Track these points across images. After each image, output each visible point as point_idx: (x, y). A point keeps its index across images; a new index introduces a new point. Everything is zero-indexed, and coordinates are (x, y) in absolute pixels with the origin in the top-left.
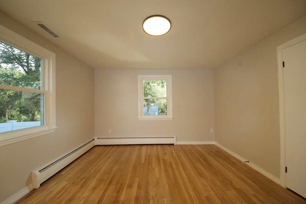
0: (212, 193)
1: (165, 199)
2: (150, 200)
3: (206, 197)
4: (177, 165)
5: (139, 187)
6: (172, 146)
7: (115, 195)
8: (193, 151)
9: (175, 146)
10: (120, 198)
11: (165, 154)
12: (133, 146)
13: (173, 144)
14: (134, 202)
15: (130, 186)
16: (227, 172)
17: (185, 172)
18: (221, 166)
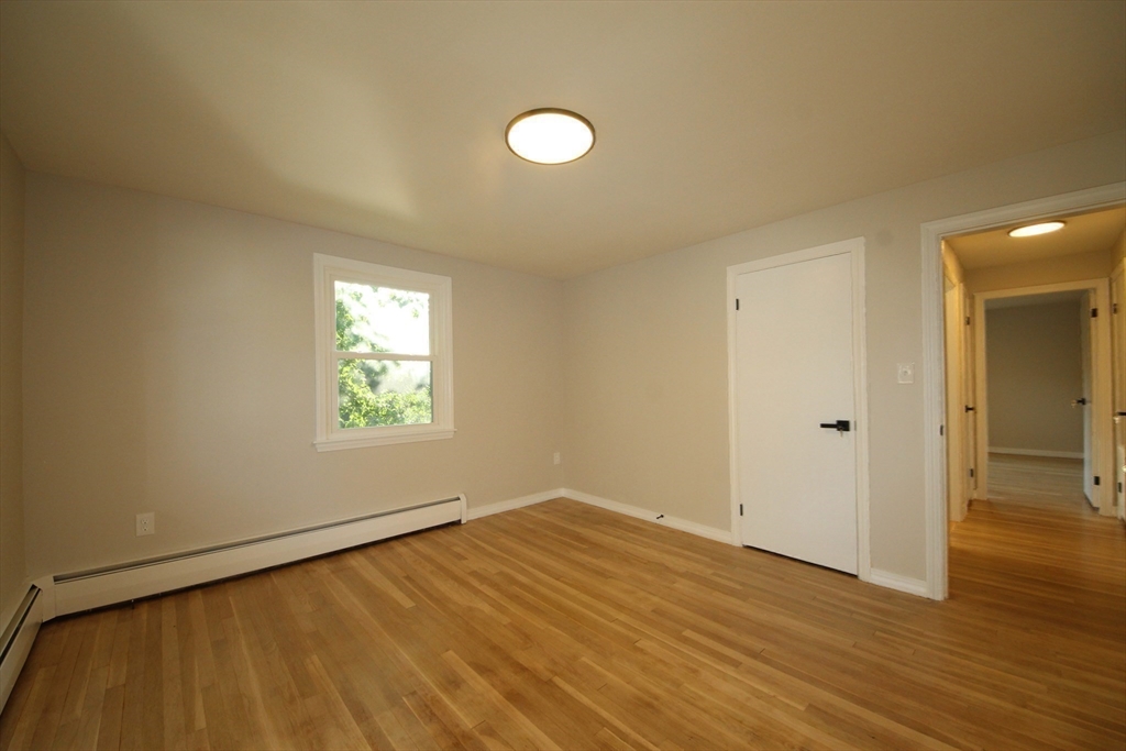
0: (656, 599)
1: (584, 659)
2: (550, 680)
3: (653, 611)
4: (523, 572)
5: (483, 669)
6: (455, 528)
7: (429, 730)
8: (531, 526)
9: (463, 527)
10: (457, 726)
11: (460, 557)
12: (298, 571)
13: (458, 523)
14: (515, 709)
15: (453, 683)
16: (641, 549)
17: (562, 582)
18: (622, 542)
